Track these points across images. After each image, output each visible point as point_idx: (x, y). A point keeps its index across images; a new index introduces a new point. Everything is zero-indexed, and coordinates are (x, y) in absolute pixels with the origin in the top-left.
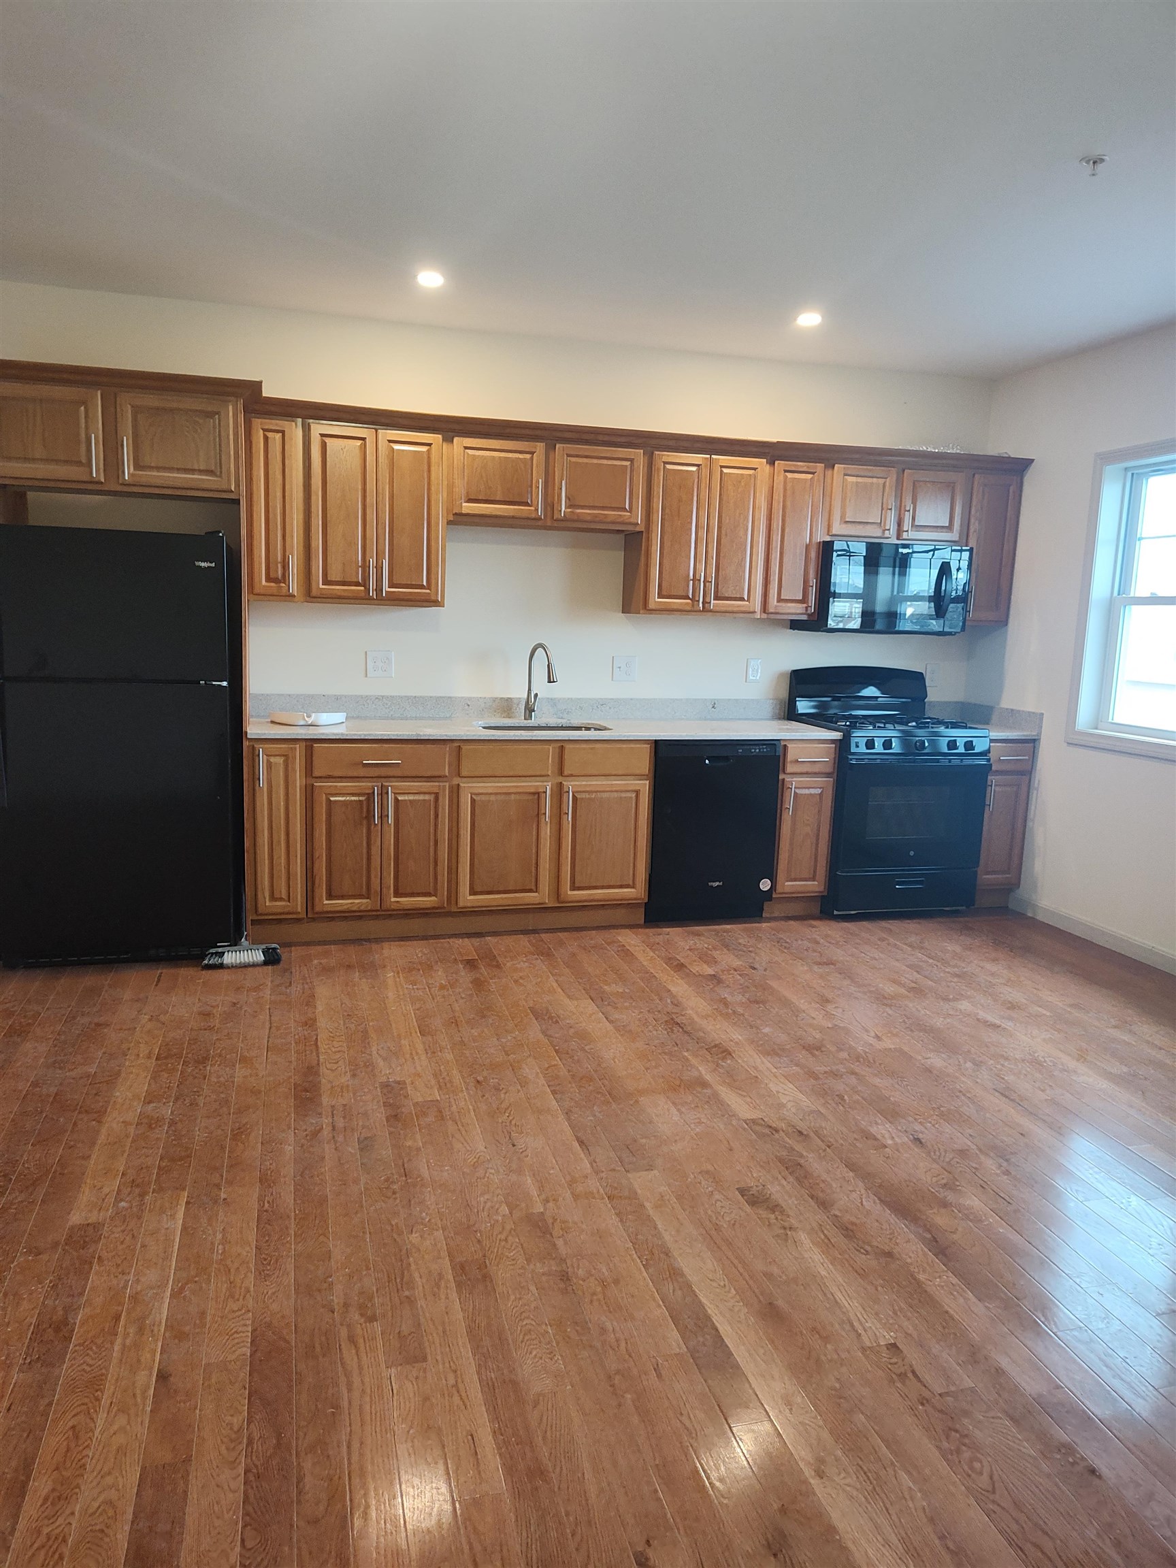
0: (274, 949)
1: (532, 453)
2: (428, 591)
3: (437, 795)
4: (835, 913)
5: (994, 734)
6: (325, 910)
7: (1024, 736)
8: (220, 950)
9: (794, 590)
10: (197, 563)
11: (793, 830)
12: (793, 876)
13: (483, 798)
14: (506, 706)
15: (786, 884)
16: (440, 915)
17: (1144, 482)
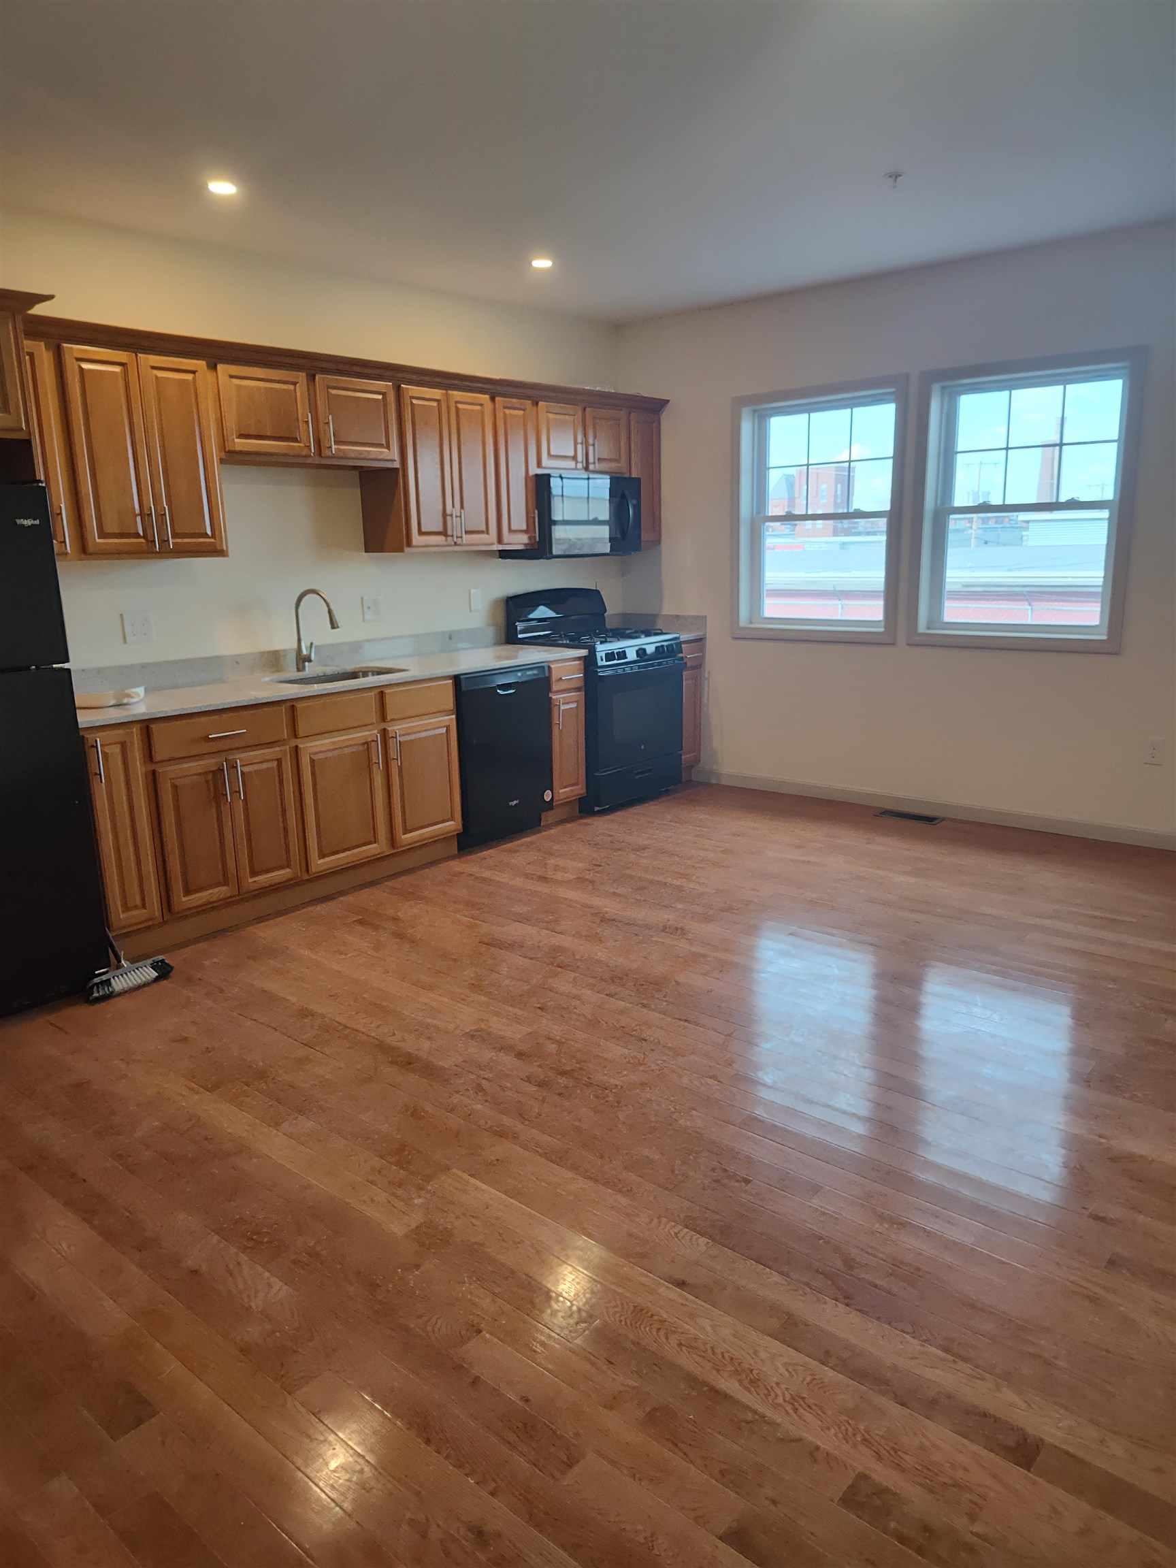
0: (162, 961)
1: (295, 384)
2: (212, 540)
3: (279, 761)
4: (597, 809)
5: (684, 636)
6: (185, 907)
7: (697, 636)
8: (104, 978)
9: (520, 521)
10: (19, 521)
11: (561, 743)
12: (564, 784)
13: (321, 756)
14: (273, 660)
15: (561, 791)
16: (295, 885)
17: (768, 421)
